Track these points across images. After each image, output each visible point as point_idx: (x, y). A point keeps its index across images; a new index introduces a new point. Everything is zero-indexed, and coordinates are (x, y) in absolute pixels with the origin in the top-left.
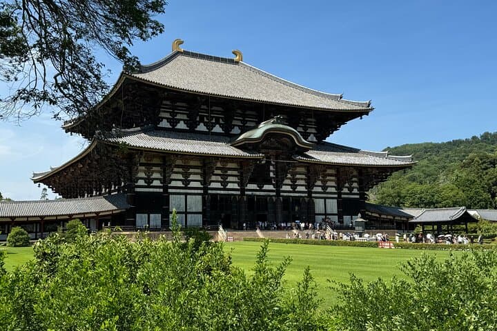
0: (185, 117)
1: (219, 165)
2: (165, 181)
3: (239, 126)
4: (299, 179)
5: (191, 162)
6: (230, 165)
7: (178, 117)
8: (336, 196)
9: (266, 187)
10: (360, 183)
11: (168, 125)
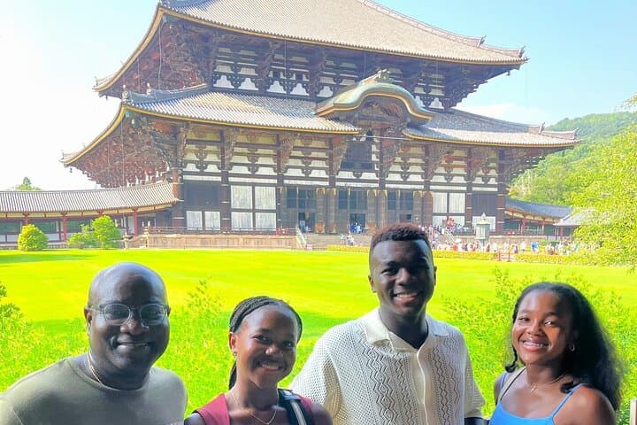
0: (253, 73)
1: (298, 143)
2: (225, 167)
3: (330, 85)
4: (413, 164)
5: (260, 138)
6: (315, 144)
7: (243, 72)
8: (465, 188)
9: (366, 175)
11: (230, 86)
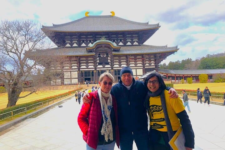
4: (123, 62)
6: (89, 59)
8: (142, 67)
9: (106, 66)
10: (155, 60)
11: (70, 46)
